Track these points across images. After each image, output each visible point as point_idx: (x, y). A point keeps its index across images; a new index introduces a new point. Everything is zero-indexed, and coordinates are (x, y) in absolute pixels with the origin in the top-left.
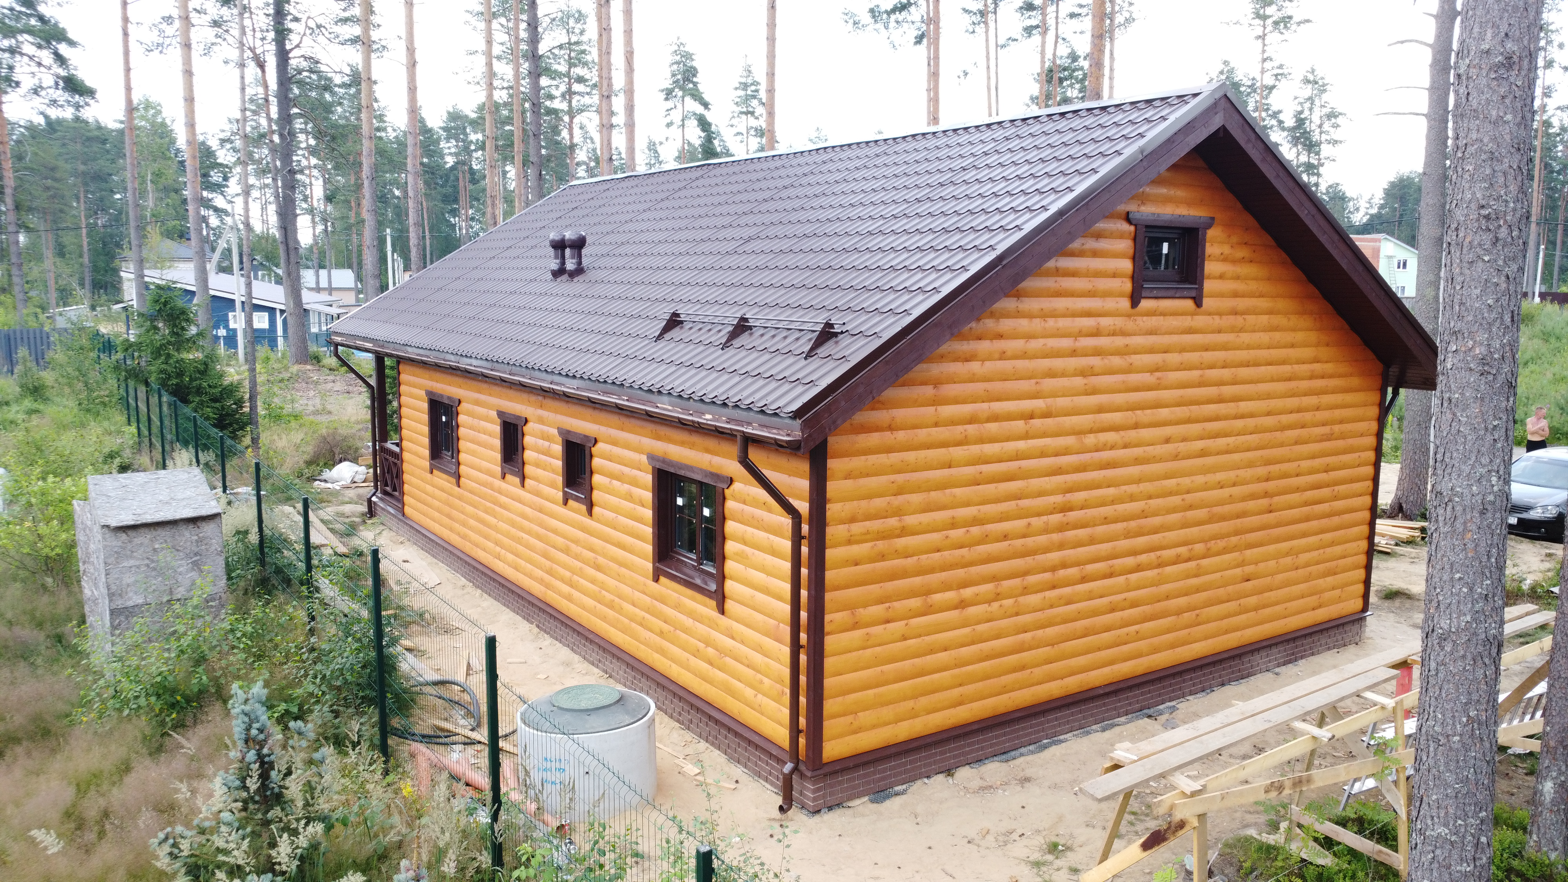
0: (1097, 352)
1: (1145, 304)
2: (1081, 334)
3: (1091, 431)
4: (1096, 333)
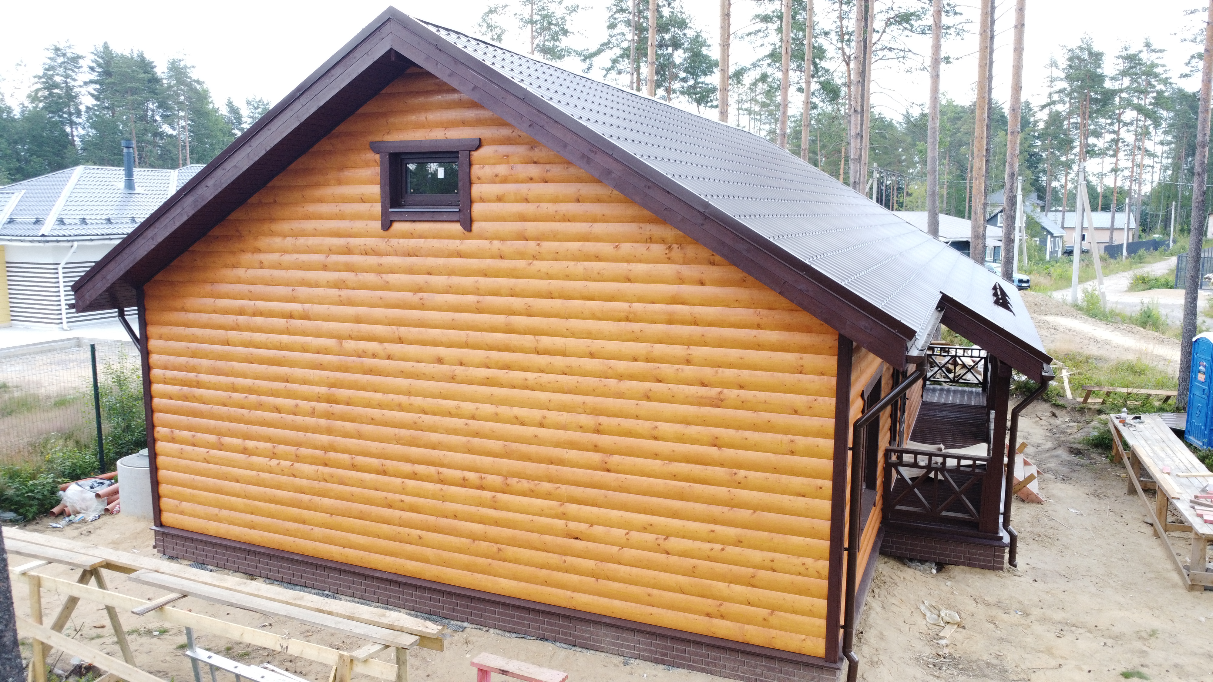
0: (350, 268)
2: (331, 251)
3: (351, 338)
4: (348, 251)
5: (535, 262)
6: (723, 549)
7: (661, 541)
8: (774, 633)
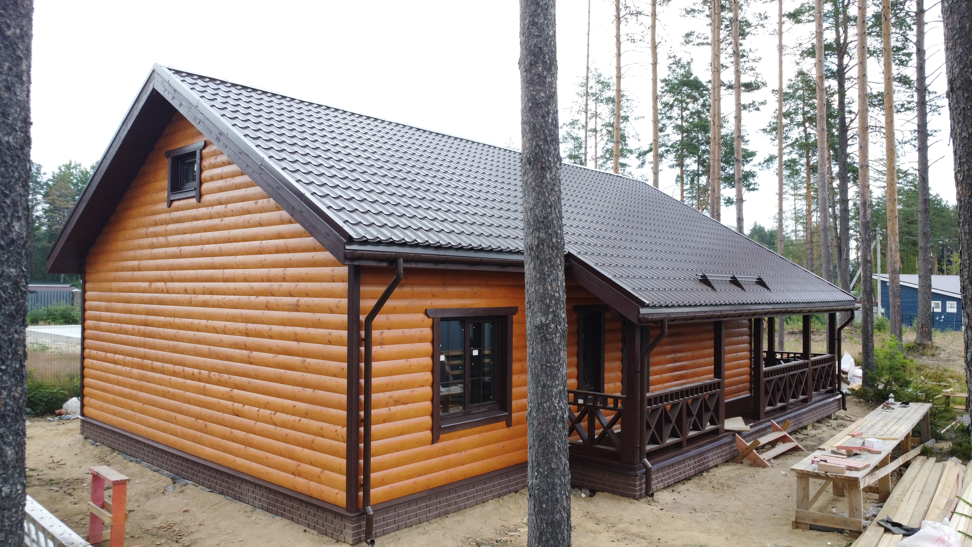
1: (175, 204)
2: (150, 225)
4: (156, 224)
5: (225, 219)
6: (299, 421)
7: (272, 415)
8: (324, 487)
